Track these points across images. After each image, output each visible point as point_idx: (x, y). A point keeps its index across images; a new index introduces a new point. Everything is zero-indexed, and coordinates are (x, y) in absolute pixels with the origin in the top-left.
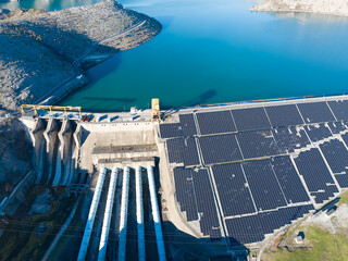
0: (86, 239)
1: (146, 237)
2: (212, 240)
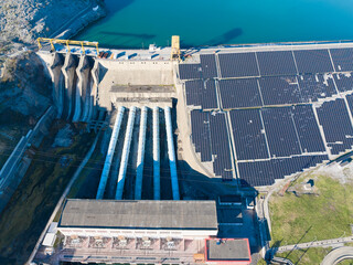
0: (106, 172)
1: (161, 174)
2: (223, 180)
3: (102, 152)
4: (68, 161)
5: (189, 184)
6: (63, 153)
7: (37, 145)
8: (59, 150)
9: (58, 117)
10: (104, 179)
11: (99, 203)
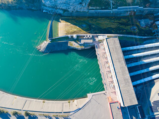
3: (144, 42)
4: (135, 29)
5: (143, 89)
6: (137, 26)
7: (137, 14)
8: (138, 24)
9: (155, 15)
10: (131, 48)
11: (120, 50)
